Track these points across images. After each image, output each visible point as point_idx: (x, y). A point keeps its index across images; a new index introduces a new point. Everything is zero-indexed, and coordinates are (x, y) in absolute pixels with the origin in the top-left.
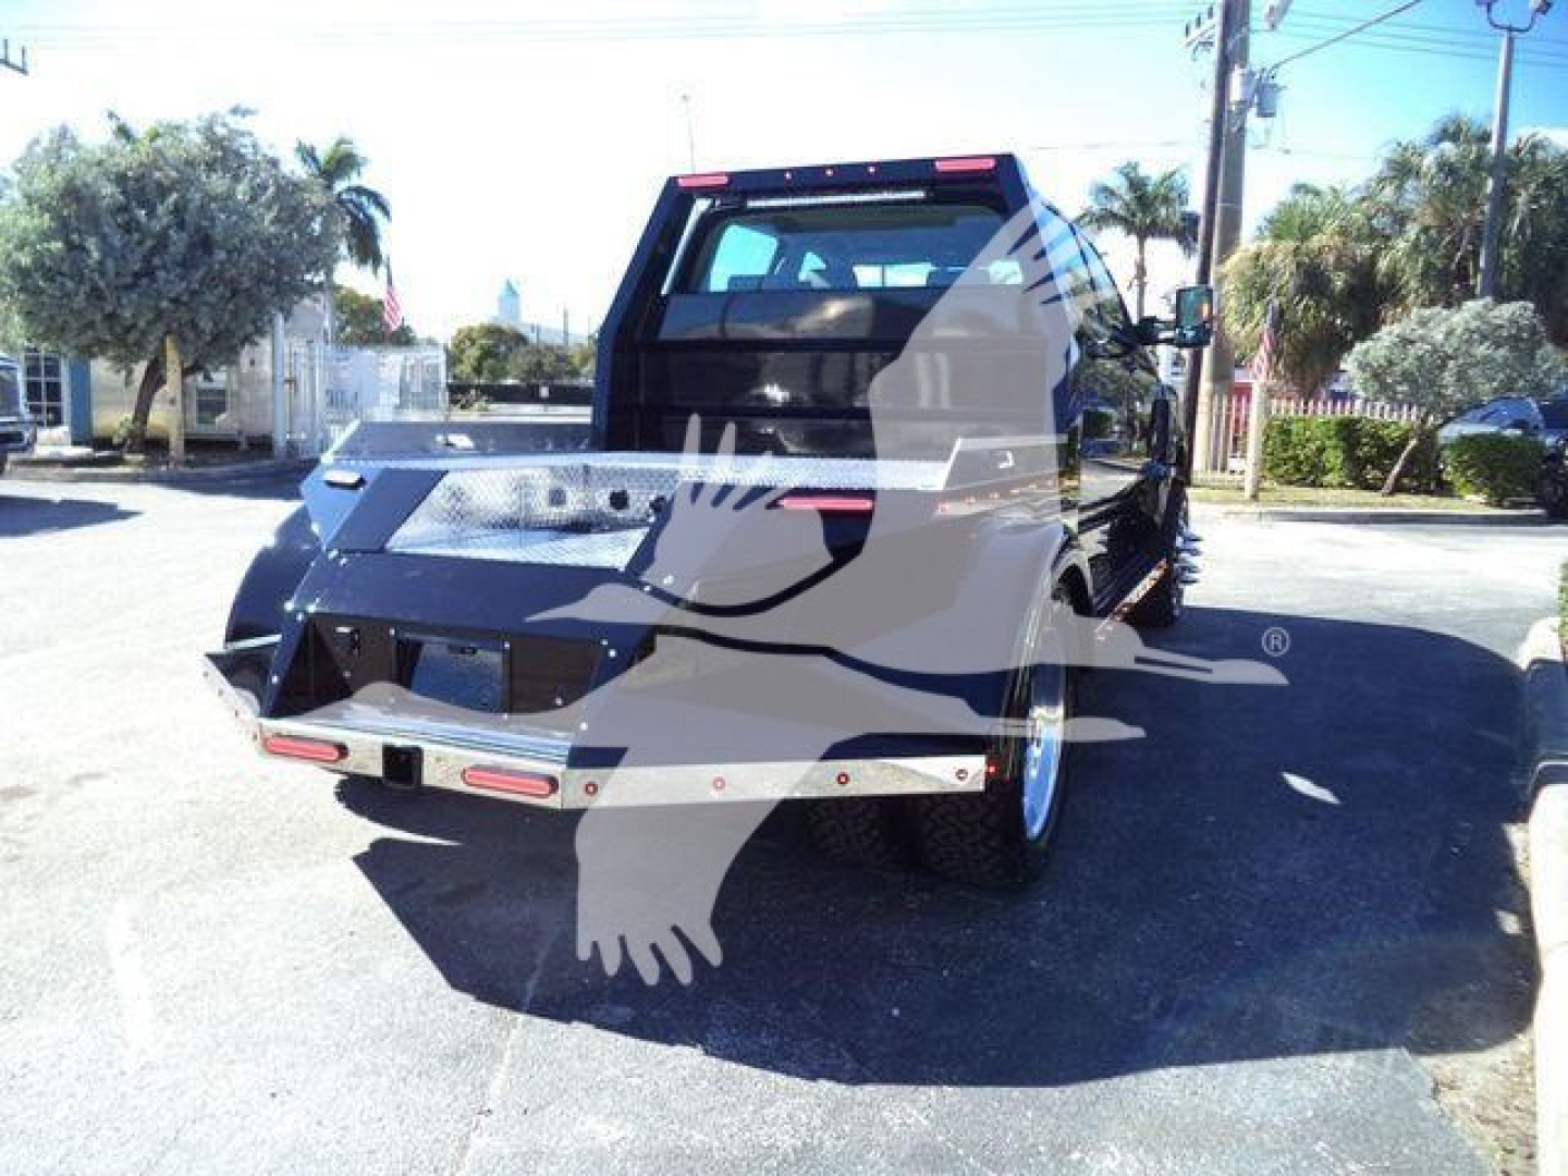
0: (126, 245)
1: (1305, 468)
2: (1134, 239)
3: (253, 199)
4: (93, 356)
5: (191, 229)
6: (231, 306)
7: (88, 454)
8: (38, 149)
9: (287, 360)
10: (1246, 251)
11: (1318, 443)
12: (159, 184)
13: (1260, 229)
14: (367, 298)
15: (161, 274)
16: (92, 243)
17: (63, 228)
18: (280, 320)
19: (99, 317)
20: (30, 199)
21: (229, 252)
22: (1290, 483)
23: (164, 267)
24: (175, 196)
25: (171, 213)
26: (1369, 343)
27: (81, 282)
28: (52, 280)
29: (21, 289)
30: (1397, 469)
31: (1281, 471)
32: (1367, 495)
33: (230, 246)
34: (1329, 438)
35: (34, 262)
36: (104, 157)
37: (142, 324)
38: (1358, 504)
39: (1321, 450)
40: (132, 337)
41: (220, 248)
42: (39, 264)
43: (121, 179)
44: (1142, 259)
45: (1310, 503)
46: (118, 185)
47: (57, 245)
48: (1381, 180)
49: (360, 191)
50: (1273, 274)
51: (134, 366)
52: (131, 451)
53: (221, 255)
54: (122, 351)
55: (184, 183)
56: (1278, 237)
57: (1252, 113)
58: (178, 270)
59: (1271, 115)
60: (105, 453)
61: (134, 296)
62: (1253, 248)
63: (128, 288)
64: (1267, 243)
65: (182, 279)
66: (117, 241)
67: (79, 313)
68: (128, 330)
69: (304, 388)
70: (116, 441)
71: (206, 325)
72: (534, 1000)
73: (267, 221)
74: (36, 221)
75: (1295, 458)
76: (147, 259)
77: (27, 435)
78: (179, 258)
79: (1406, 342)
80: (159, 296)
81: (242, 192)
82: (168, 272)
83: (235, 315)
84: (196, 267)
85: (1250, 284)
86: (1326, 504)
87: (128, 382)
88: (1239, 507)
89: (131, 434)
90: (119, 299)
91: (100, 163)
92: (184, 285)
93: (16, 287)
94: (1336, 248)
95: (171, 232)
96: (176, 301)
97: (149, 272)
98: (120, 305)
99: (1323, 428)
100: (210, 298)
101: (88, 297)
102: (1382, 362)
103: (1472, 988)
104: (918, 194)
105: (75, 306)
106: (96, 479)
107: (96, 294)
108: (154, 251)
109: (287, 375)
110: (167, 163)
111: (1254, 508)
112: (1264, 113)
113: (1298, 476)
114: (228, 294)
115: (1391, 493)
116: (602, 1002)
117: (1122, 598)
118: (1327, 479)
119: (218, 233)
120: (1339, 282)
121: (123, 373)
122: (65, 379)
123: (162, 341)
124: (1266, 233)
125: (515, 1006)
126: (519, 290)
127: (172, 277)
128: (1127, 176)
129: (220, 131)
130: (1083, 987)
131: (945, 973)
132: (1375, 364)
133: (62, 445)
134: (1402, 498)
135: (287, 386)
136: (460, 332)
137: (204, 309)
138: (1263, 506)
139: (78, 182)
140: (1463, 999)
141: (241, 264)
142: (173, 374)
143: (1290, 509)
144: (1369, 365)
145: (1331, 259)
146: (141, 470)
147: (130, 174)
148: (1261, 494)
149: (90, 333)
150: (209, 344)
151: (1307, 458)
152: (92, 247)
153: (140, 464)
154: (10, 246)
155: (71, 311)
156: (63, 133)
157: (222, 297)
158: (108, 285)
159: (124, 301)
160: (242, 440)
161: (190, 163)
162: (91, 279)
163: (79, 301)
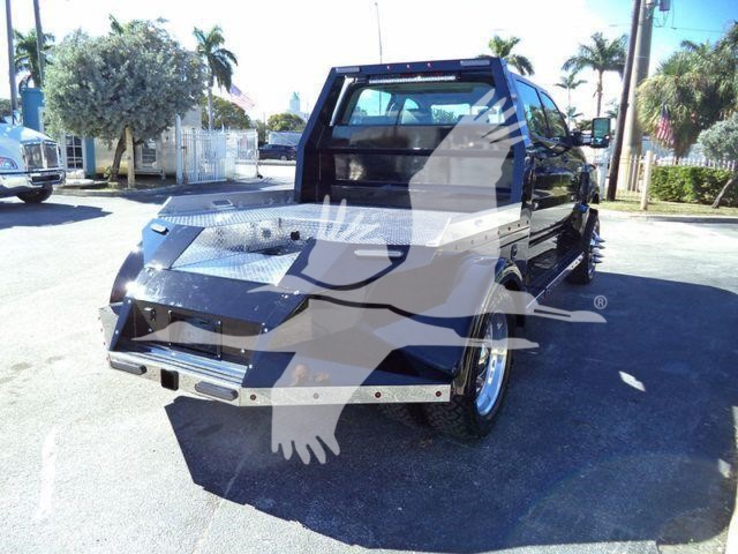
0: (106, 85)
1: (675, 192)
2: (597, 71)
3: (165, 62)
4: (94, 136)
5: (136, 77)
6: (155, 114)
7: (92, 182)
8: (69, 40)
9: (182, 138)
10: (650, 80)
11: (682, 180)
12: (121, 55)
13: (658, 70)
14: (228, 102)
15: (122, 98)
16: (90, 84)
17: (79, 78)
18: (179, 119)
19: (95, 119)
20: (64, 64)
21: (153, 88)
22: (666, 200)
23: (123, 96)
24: (128, 62)
25: (127, 70)
26: (709, 130)
27: (86, 103)
28: (74, 102)
29: (60, 107)
30: (721, 195)
31: (661, 194)
32: (705, 208)
33: (154, 86)
34: (687, 177)
35: (66, 93)
36: (97, 43)
37: (114, 122)
38: (699, 213)
39: (683, 183)
40: (110, 128)
41: (149, 85)
42: (68, 95)
43: (104, 54)
44: (601, 82)
45: (674, 212)
46: (103, 57)
47: (76, 86)
48: (724, 44)
49: (224, 51)
50: (663, 94)
51: (112, 141)
52: (112, 181)
53: (149, 89)
54: (106, 135)
55: (133, 54)
56: (667, 73)
57: (657, 8)
58: (131, 97)
59: (668, 10)
60: (100, 182)
61: (110, 109)
62: (654, 79)
63: (107, 105)
64: (661, 77)
65: (132, 100)
66: (103, 83)
67: (85, 118)
68: (109, 125)
69: (190, 151)
70: (105, 176)
71: (143, 123)
72: (230, 493)
73: (171, 73)
74: (66, 75)
75: (669, 187)
76: (116, 91)
77: (61, 175)
78: (130, 91)
79: (728, 130)
80: (122, 109)
81: (159, 58)
82: (125, 98)
83: (157, 118)
84: (139, 95)
85: (651, 98)
86: (682, 212)
87: (110, 148)
88: (637, 214)
89: (112, 173)
90: (104, 111)
91: (95, 46)
92: (132, 104)
93: (58, 105)
94: (698, 80)
95: (127, 79)
96: (129, 111)
97: (117, 98)
98: (105, 114)
99: (684, 172)
100: (145, 109)
101: (90, 110)
102: (716, 140)
103: (700, 510)
104: (452, 78)
105: (84, 115)
106: (95, 195)
107: (93, 108)
108: (120, 88)
109: (183, 145)
110: (125, 46)
111: (644, 214)
112: (664, 8)
113: (670, 196)
114: (153, 108)
115: (718, 207)
116: (261, 496)
117: (565, 267)
118: (685, 198)
119: (149, 79)
120: (698, 96)
121: (108, 145)
122: (83, 146)
123: (124, 130)
124: (662, 72)
125: (221, 495)
126: (299, 97)
127: (127, 100)
128: (595, 39)
129: (151, 29)
130: (498, 499)
131: (430, 487)
132: (712, 142)
133: (80, 178)
134: (724, 209)
135: (183, 150)
136: (272, 117)
137: (142, 115)
138: (650, 214)
139: (84, 56)
140: (694, 516)
141: (159, 93)
142: (129, 146)
143: (664, 215)
144: (708, 142)
145: (694, 85)
146: (115, 190)
147: (108, 51)
148: (649, 206)
149: (91, 126)
150: (145, 131)
151: (676, 187)
152: (91, 87)
153: (115, 187)
154: (55, 86)
155: (83, 116)
156: (79, 33)
157: (150, 109)
158: (99, 104)
159: (106, 112)
160: (163, 174)
161: (137, 45)
162: (91, 102)
163: (86, 112)
